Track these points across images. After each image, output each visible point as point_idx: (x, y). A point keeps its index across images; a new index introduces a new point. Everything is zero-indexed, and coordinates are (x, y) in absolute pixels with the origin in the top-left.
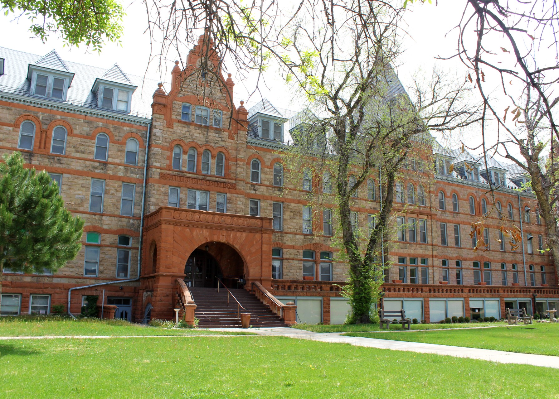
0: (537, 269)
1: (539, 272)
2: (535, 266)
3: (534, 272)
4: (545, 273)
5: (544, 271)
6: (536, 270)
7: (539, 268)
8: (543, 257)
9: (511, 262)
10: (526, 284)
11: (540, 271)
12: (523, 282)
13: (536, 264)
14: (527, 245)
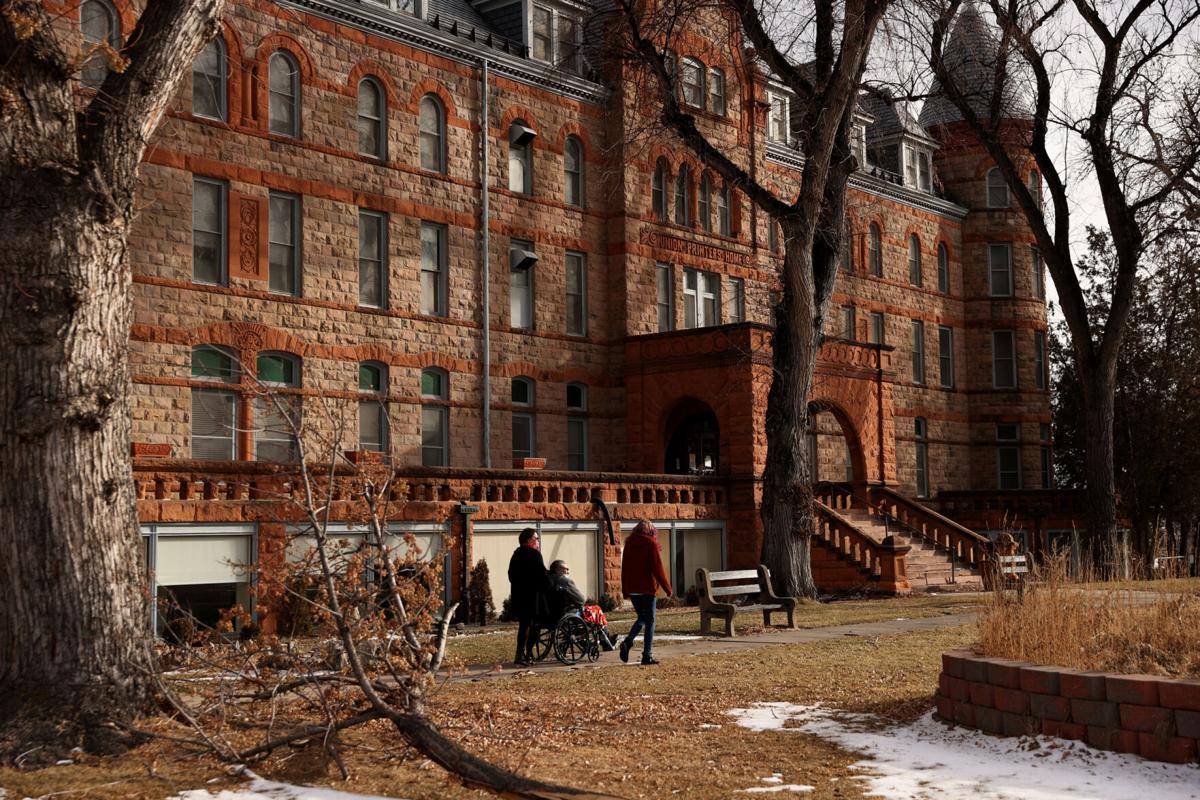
0: (550, 396)
1: (559, 413)
2: (539, 384)
3: (533, 411)
4: (586, 415)
5: (583, 408)
6: (545, 402)
7: (562, 391)
8: (583, 346)
9: (419, 360)
10: (489, 461)
11: (564, 404)
12: (474, 452)
13: (545, 377)
14: (505, 292)
